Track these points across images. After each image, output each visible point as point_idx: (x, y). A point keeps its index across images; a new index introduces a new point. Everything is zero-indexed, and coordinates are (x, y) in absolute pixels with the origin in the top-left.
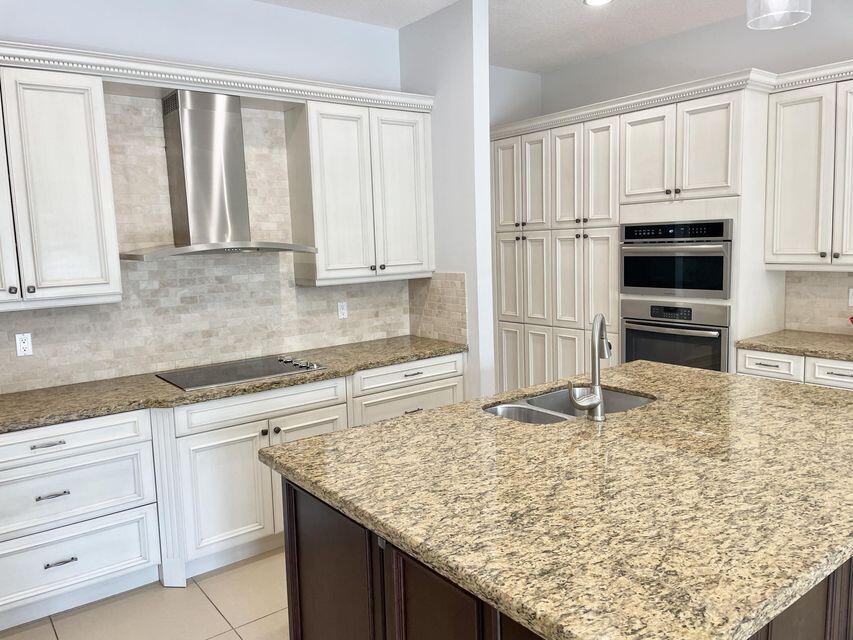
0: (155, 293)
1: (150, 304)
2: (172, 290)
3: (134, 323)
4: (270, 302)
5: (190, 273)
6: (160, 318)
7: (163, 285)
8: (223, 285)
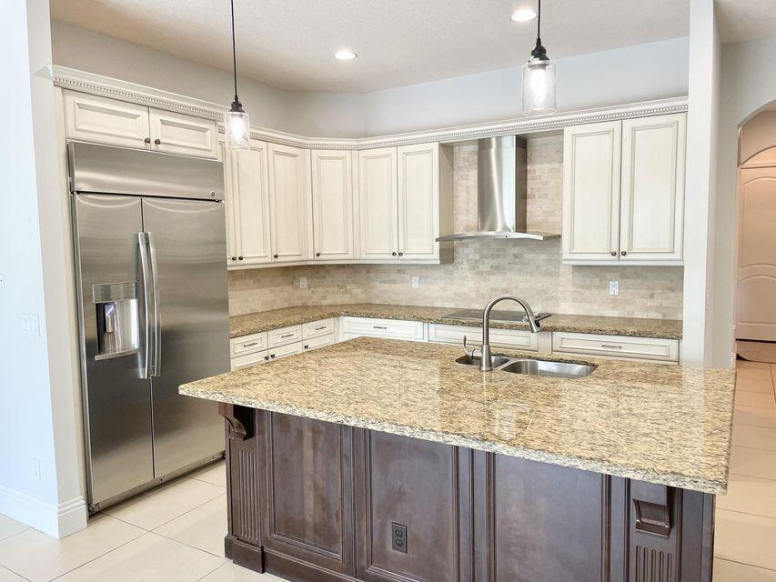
0: (477, 261)
1: (473, 268)
2: (486, 261)
3: (465, 278)
4: (551, 274)
5: (497, 251)
6: (478, 277)
7: (482, 257)
8: (517, 260)
